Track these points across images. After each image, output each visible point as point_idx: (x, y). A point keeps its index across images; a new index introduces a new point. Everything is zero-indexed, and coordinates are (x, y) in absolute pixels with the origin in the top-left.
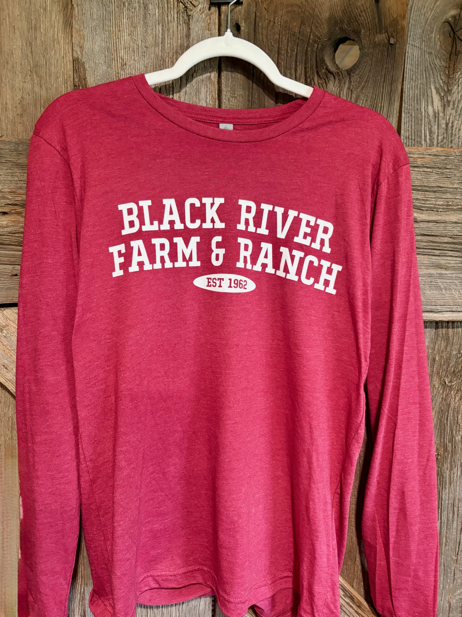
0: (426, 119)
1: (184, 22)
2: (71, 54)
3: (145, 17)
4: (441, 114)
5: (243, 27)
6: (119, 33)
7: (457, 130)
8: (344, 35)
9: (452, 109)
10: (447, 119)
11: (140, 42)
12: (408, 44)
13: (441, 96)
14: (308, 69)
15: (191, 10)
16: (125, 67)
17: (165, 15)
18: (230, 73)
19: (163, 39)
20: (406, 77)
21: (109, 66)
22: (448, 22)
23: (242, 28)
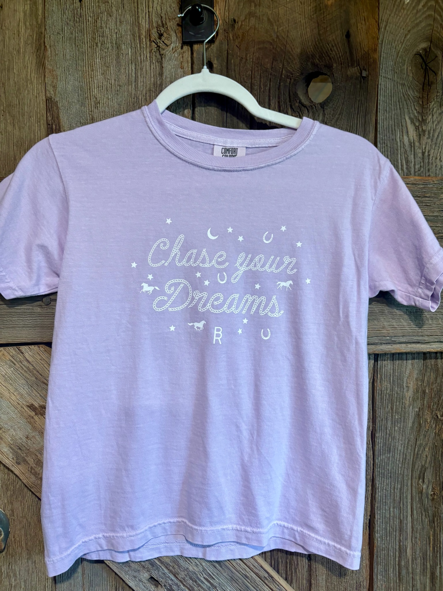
0: (402, 149)
1: (157, 61)
2: (44, 93)
3: (118, 57)
4: (417, 144)
5: (215, 64)
6: (92, 73)
7: (434, 158)
8: (316, 70)
9: (427, 138)
10: (423, 148)
11: (113, 81)
12: (380, 77)
13: (416, 126)
14: (282, 103)
15: (164, 50)
16: (98, 105)
17: (138, 54)
18: (203, 108)
19: (136, 77)
20: (380, 109)
21: (83, 105)
22: (418, 54)
23: (215, 66)
